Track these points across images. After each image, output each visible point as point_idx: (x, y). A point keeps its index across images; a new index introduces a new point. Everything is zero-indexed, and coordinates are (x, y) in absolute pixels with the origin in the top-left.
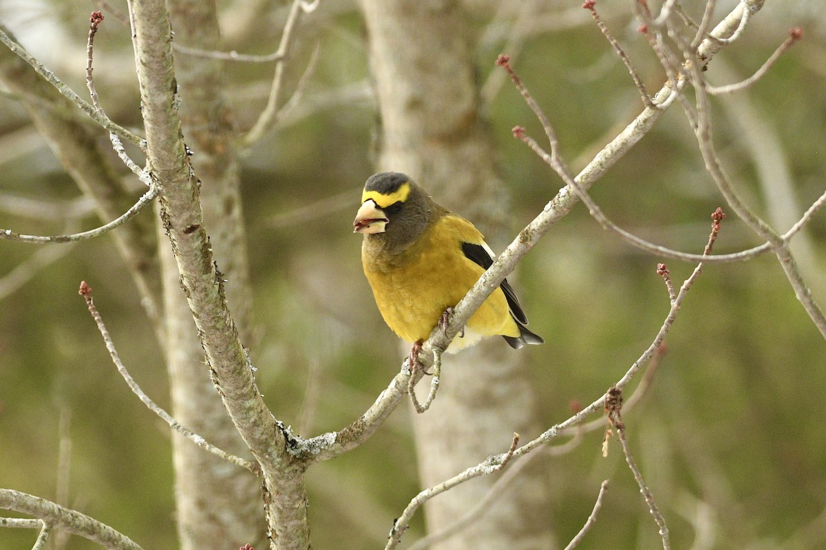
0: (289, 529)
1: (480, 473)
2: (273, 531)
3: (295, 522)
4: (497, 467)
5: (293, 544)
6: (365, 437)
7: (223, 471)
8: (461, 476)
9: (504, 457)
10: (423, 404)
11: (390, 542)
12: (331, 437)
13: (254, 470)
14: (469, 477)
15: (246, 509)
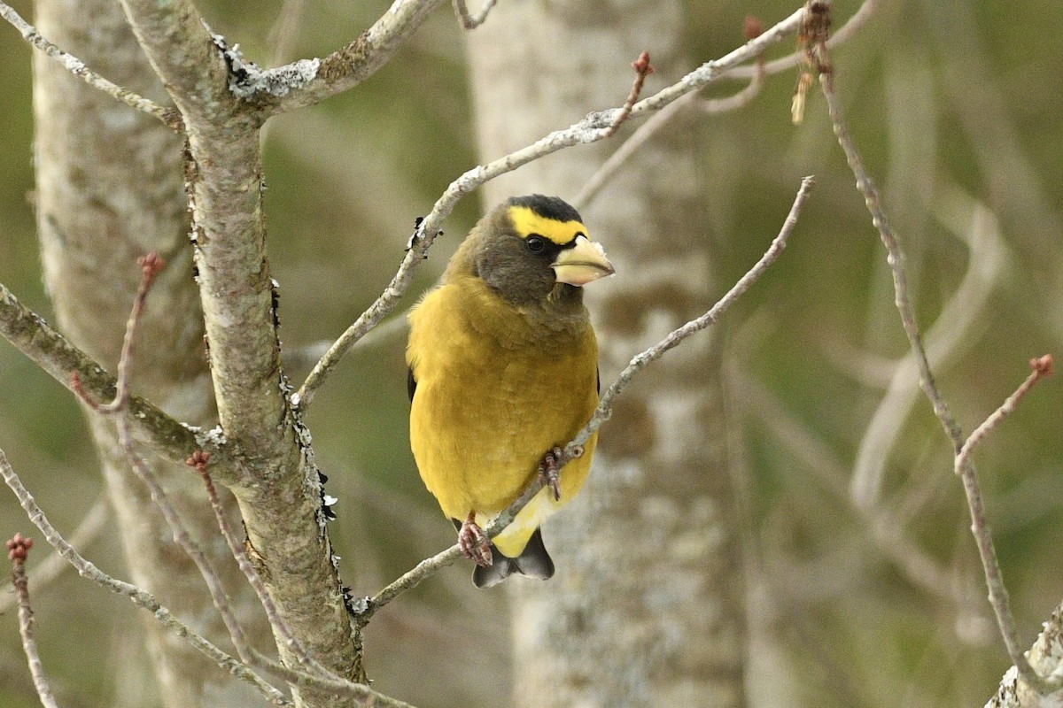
0: (229, 229)
1: (573, 142)
2: (200, 230)
3: (242, 216)
4: (603, 132)
5: (234, 255)
6: (370, 70)
7: (120, 121)
8: (539, 145)
9: (616, 114)
10: (475, 15)
11: (409, 258)
12: (310, 67)
13: (171, 121)
14: (554, 149)
15: (159, 191)
